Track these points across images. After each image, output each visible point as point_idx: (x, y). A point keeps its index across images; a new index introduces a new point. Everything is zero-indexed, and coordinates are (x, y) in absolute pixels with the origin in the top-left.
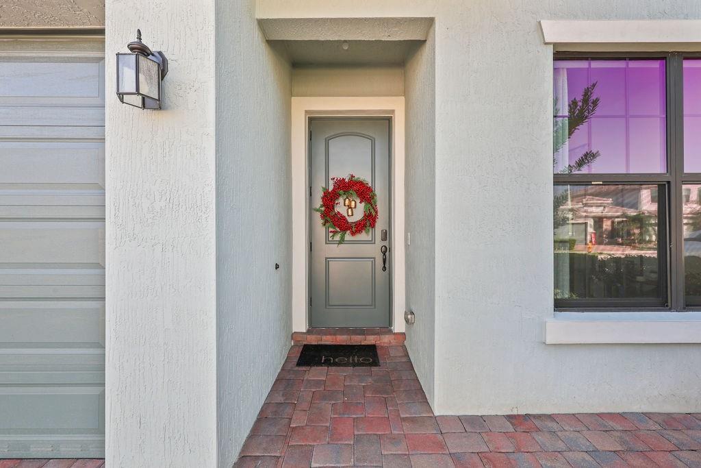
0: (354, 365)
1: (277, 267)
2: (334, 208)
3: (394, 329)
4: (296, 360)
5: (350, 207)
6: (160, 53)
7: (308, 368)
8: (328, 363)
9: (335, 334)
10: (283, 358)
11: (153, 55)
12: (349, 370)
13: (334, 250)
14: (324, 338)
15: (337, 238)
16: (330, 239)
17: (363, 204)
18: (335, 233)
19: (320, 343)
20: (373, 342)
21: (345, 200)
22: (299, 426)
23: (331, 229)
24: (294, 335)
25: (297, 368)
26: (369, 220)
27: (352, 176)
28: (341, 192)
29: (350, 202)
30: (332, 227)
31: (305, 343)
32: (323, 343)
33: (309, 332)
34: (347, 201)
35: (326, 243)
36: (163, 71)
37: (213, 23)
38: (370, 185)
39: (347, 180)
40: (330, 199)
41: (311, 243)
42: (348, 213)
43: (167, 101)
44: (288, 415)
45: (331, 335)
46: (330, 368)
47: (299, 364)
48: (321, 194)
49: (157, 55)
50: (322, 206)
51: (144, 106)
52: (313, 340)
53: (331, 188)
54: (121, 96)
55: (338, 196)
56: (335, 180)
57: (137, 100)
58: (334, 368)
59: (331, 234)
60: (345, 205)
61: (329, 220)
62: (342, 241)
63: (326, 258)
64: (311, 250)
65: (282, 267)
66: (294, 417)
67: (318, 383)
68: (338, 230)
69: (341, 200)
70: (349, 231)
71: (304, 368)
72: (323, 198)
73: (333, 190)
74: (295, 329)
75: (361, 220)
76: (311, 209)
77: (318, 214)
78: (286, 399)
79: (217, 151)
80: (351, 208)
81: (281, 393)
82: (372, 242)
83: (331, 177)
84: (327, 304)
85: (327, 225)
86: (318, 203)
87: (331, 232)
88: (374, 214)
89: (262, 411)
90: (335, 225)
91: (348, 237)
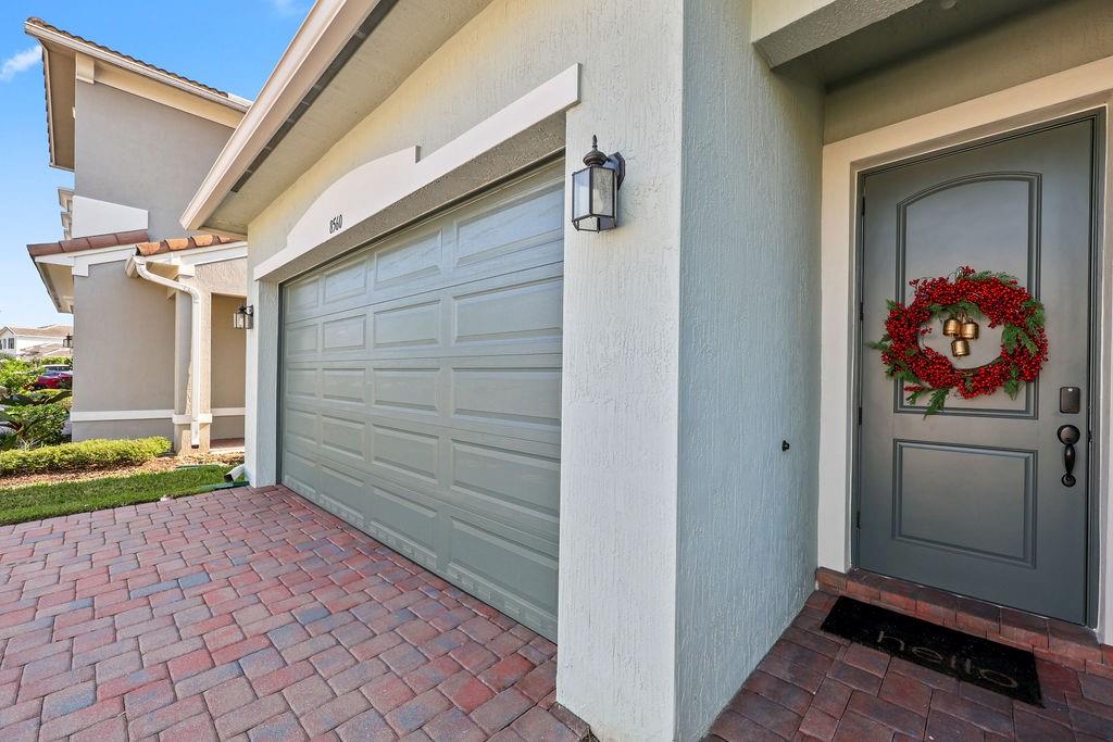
0: (961, 676)
1: (785, 446)
2: (916, 342)
3: (1102, 636)
4: (822, 618)
5: (959, 336)
6: (617, 155)
7: (846, 642)
8: (891, 647)
9: (913, 596)
10: (796, 606)
11: (609, 160)
12: (948, 683)
13: (918, 426)
14: (886, 596)
15: (925, 401)
16: (906, 403)
17: (1000, 329)
18: (918, 391)
19: (876, 603)
20: (1025, 646)
21: (946, 324)
22: (815, 738)
23: (907, 384)
24: (821, 573)
25: (822, 633)
26: (1020, 365)
27: (967, 271)
28: (936, 307)
29: (960, 325)
30: (909, 380)
31: (844, 593)
32: (882, 605)
33: (851, 575)
34: (952, 326)
35: (896, 411)
36: (619, 177)
37: (680, 86)
38: (1023, 283)
39: (952, 281)
40: (906, 324)
41: (860, 410)
42: (954, 348)
43: (624, 215)
44: (796, 707)
45: (901, 593)
46: (896, 659)
47: (826, 627)
48: (886, 314)
49: (613, 158)
50: (886, 338)
51: (599, 228)
52: (860, 592)
53: (910, 300)
54: (576, 222)
55: (929, 316)
56: (920, 284)
57: (592, 223)
58: (905, 664)
59: (907, 394)
60: (945, 333)
61: (903, 364)
62: (937, 408)
63: (895, 441)
64: (860, 422)
65: (799, 447)
66: (808, 718)
67: (865, 678)
68: (927, 385)
69: (936, 325)
70: (955, 388)
71: (836, 639)
72: (888, 323)
73: (915, 305)
74: (823, 561)
75: (993, 365)
76: (861, 346)
77: (879, 354)
78: (796, 680)
79: (682, 269)
80: (964, 340)
81: (787, 665)
82: (1030, 412)
83: (910, 278)
84: (896, 528)
85: (899, 374)
86: (878, 331)
87: (907, 389)
88: (1032, 349)
89: (751, 680)
90: (916, 376)
91: (953, 399)
